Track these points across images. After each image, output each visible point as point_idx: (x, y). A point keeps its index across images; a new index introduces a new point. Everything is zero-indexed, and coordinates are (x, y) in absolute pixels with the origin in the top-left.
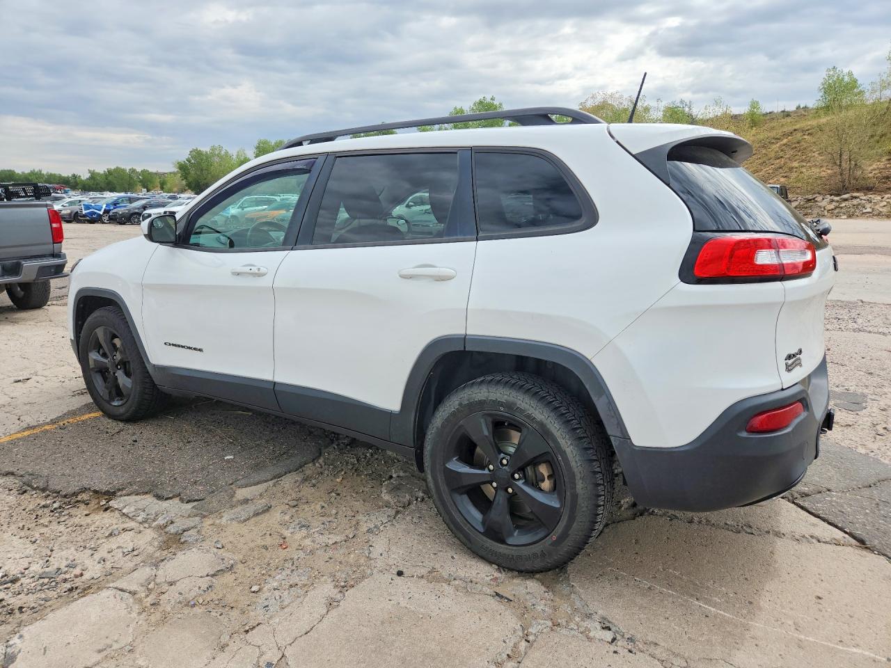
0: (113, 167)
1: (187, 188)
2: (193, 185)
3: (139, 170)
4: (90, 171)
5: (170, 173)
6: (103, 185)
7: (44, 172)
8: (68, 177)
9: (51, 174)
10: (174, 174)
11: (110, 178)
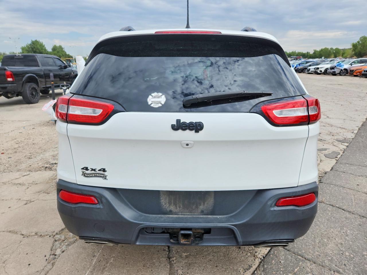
0: (323, 48)
1: (354, 56)
2: (357, 54)
3: (334, 48)
4: (314, 50)
5: (349, 49)
6: (318, 56)
7: (297, 52)
8: (305, 53)
9: (299, 53)
10: (350, 49)
11: (321, 53)
